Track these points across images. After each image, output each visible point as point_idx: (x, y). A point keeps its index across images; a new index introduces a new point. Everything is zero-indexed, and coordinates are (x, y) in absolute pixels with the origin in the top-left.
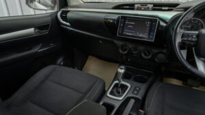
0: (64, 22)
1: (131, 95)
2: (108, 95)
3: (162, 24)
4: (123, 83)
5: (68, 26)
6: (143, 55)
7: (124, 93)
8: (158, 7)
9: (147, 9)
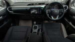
0: (11, 12)
1: (39, 28)
2: (33, 30)
3: (42, 9)
4: (36, 26)
5: (12, 13)
6: (39, 17)
7: (37, 28)
8: (40, 4)
9: (37, 5)
